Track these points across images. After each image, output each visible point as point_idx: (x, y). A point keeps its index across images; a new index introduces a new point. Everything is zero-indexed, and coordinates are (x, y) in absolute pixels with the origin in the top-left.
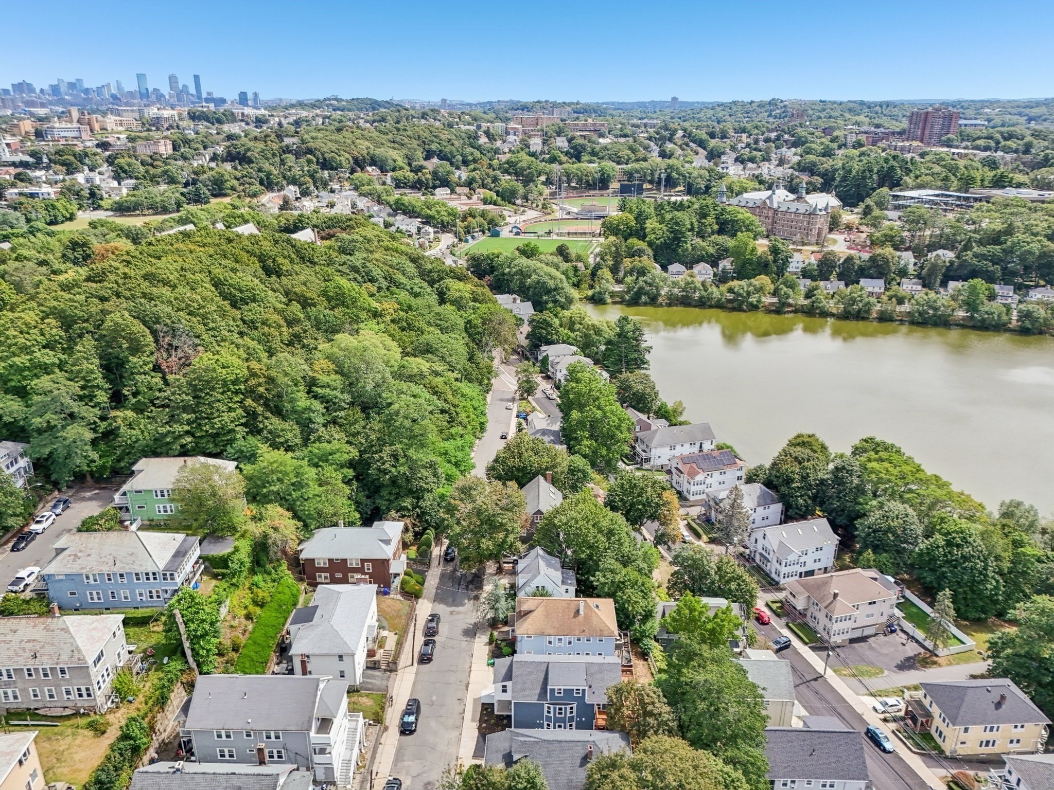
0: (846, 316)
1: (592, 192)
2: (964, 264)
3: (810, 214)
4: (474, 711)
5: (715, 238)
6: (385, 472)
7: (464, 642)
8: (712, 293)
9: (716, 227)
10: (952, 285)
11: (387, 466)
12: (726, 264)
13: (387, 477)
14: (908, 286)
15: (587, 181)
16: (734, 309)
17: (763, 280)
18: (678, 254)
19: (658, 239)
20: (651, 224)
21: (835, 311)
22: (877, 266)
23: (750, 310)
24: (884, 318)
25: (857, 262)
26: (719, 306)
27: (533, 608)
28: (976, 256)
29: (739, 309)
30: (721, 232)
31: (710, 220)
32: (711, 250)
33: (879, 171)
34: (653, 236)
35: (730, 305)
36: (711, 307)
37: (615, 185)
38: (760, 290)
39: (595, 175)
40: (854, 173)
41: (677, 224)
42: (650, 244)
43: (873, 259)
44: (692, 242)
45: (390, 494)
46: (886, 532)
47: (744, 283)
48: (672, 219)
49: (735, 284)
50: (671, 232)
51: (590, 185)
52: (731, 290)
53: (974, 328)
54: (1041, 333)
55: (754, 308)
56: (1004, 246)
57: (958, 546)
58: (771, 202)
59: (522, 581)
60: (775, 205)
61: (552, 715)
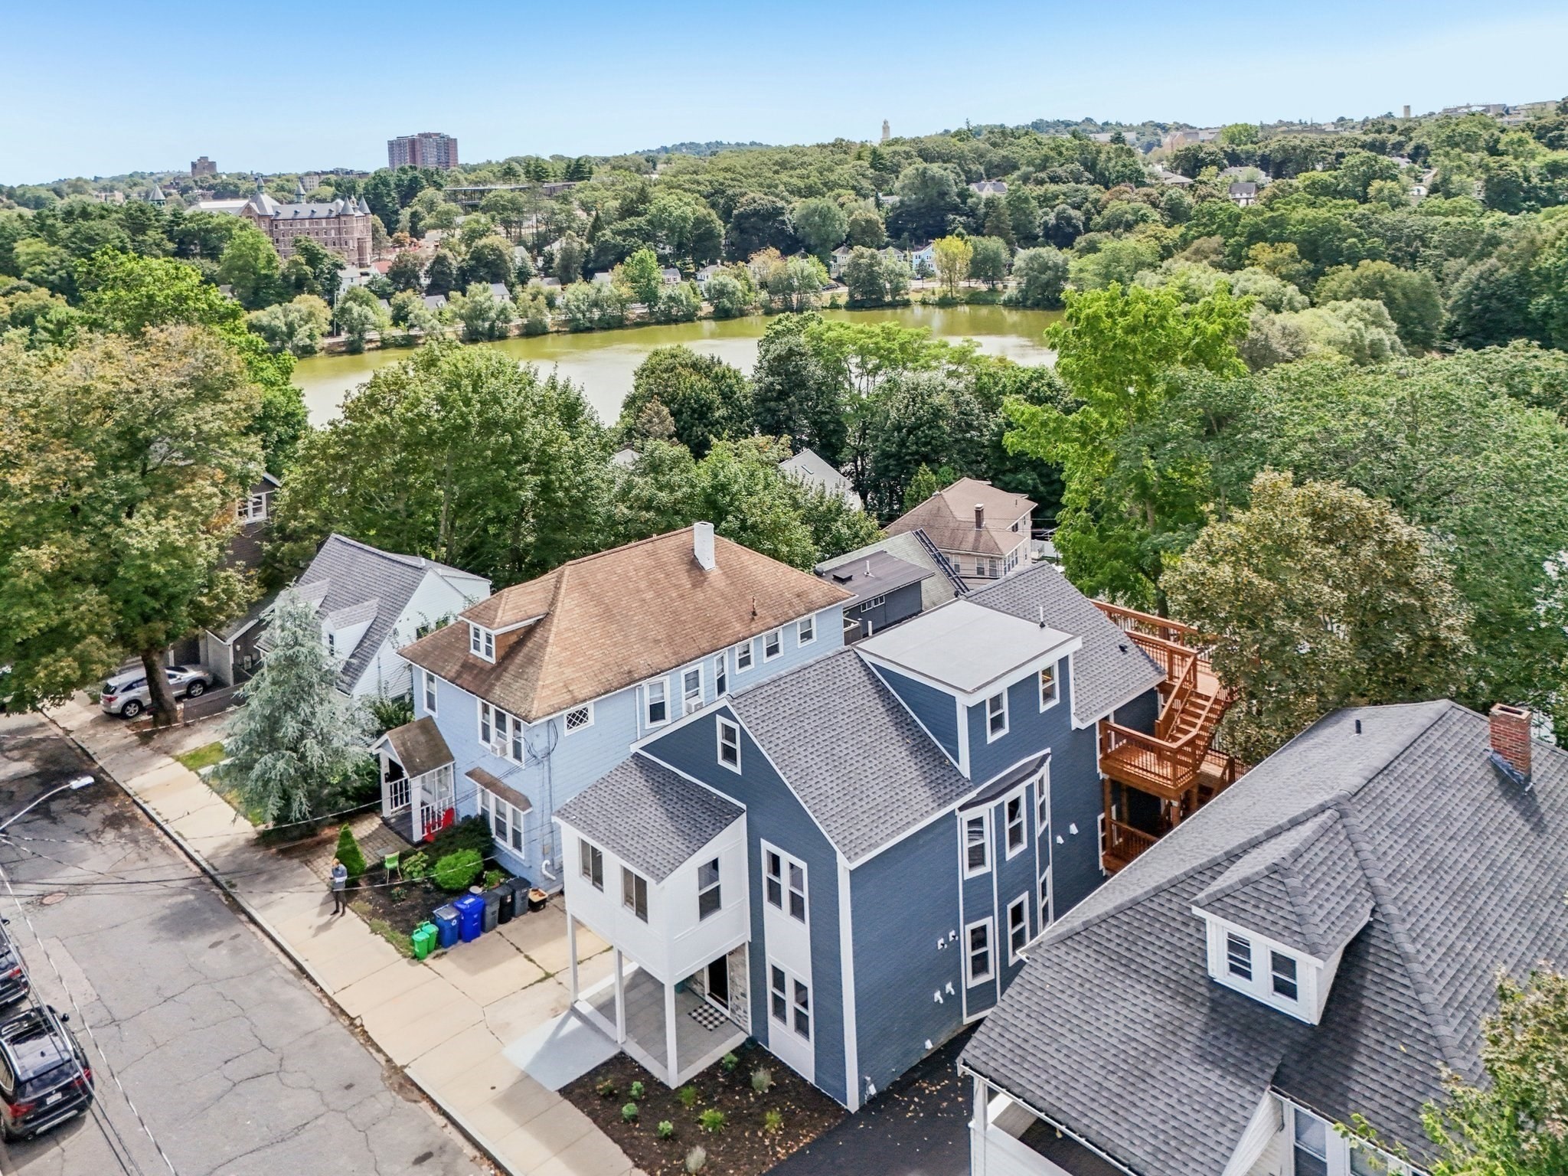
2: (604, 248)
3: (338, 216)
9: (172, 246)
10: (600, 276)
14: (547, 286)
17: (308, 303)
20: (27, 248)
21: (450, 336)
22: (488, 264)
25: (454, 263)
28: (617, 233)
30: (184, 253)
31: (154, 235)
33: (397, 186)
43: (478, 256)
47: (275, 310)
53: (658, 323)
54: (742, 314)
56: (647, 217)
58: (262, 206)
59: (347, 638)
60: (270, 212)
61: (989, 866)
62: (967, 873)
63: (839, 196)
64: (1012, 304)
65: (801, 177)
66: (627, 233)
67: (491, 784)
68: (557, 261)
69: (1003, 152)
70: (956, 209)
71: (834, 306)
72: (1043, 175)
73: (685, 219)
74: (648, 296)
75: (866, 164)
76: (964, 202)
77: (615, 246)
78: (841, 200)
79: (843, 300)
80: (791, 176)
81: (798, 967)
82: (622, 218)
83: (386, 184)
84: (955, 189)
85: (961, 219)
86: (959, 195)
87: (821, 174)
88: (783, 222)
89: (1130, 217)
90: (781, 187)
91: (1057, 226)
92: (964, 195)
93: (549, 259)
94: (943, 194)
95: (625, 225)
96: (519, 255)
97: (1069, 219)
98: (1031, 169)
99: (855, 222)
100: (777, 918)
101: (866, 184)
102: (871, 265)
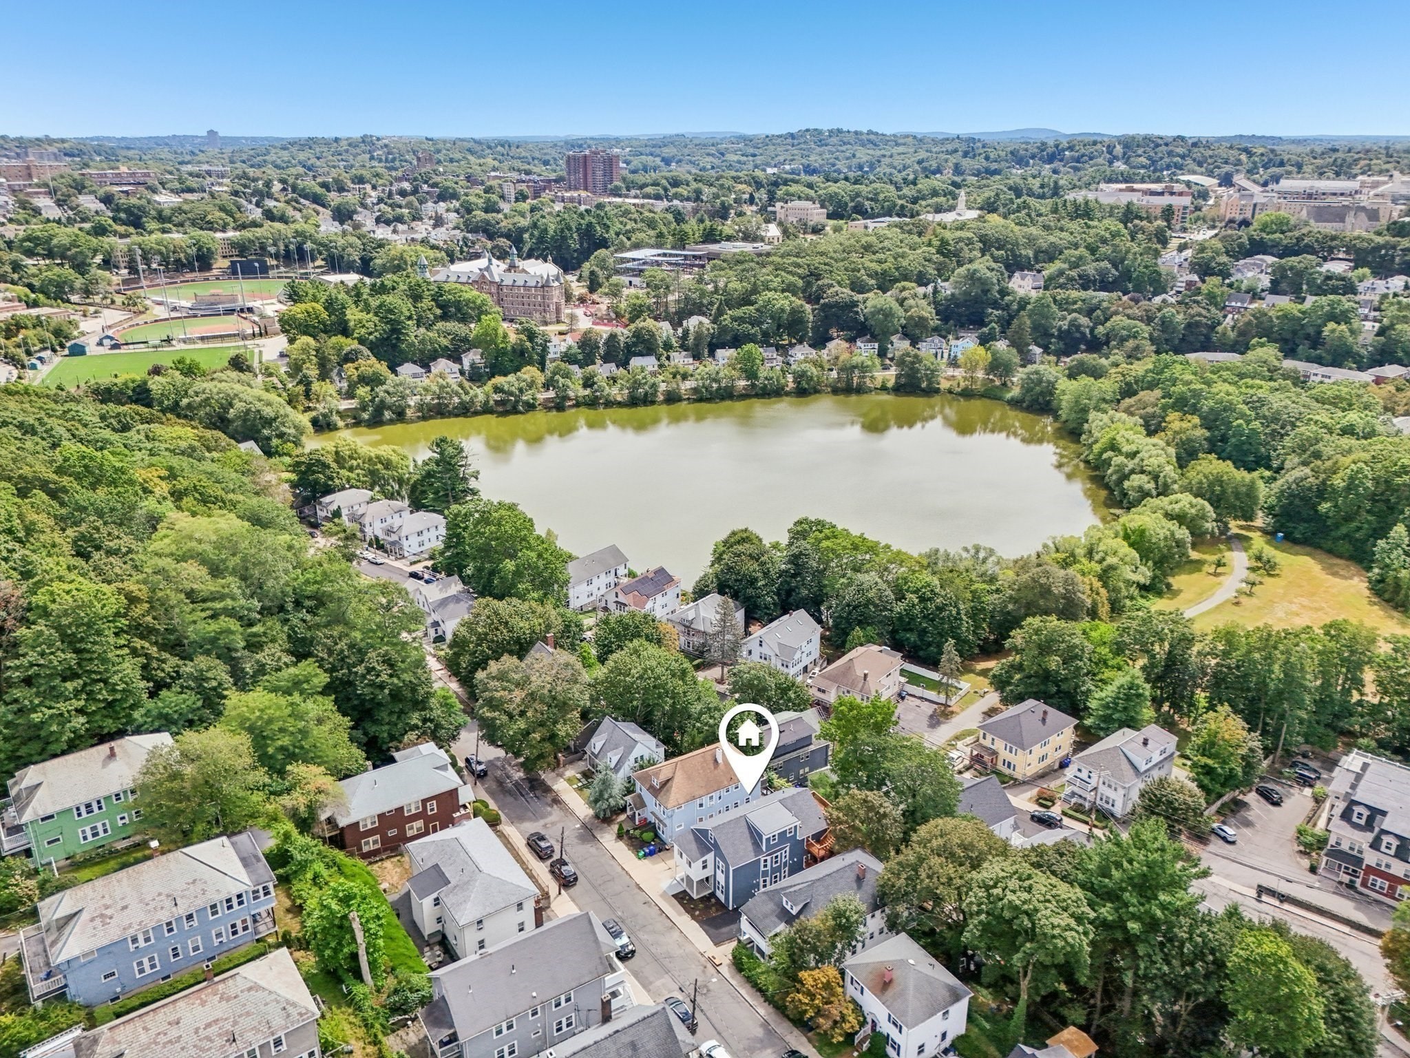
0: (634, 402)
1: (189, 276)
2: (723, 330)
3: (543, 287)
4: (673, 906)
5: (440, 325)
6: (381, 687)
7: (589, 848)
8: (476, 396)
9: (438, 312)
10: (720, 353)
11: (384, 677)
12: (472, 358)
13: (387, 691)
14: (680, 360)
15: (178, 261)
16: (505, 413)
17: (530, 372)
18: (401, 351)
19: (371, 334)
20: (353, 315)
21: (619, 398)
22: (644, 341)
23: (527, 411)
24: (672, 398)
25: (622, 339)
26: (487, 410)
27: (670, 776)
28: (734, 319)
29: (514, 411)
30: (445, 317)
31: (427, 303)
32: (445, 342)
33: (578, 229)
34: (363, 331)
35: (500, 409)
36: (476, 413)
37: (221, 263)
38: (531, 385)
39: (189, 251)
40: (551, 232)
41: (390, 311)
42: (361, 341)
43: (637, 334)
44: (414, 334)
45: (391, 713)
46: (866, 606)
47: (511, 378)
48: (380, 306)
49: (499, 380)
50: (387, 323)
51: (184, 265)
52: (497, 389)
53: (757, 396)
54: (816, 391)
55: (530, 407)
56: (756, 306)
57: (929, 599)
58: (491, 275)
59: (615, 759)
60: (497, 279)
61: (769, 868)
62: (762, 869)
63: (904, 289)
64: (1015, 404)
65: (880, 262)
66: (741, 320)
67: (657, 817)
68: (691, 337)
69: (1052, 239)
70: (996, 305)
71: (884, 388)
72: (1074, 273)
73: (783, 310)
74: (751, 375)
75: (934, 251)
76: (1002, 299)
77: (732, 329)
78: (905, 294)
79: (890, 384)
80: (871, 261)
81: (723, 883)
82: (740, 305)
83: (570, 229)
84: (997, 288)
85: (996, 312)
86: (1000, 292)
87: (895, 259)
88: (857, 313)
89: (1125, 333)
90: (863, 271)
91: (1068, 331)
92: (1004, 292)
93: (686, 332)
94: (986, 292)
95: (738, 312)
96: (664, 329)
97: (1078, 327)
98: (1066, 266)
99: (911, 317)
100: (719, 872)
101: (931, 270)
102: (913, 363)
